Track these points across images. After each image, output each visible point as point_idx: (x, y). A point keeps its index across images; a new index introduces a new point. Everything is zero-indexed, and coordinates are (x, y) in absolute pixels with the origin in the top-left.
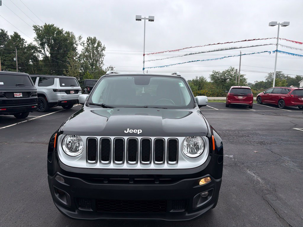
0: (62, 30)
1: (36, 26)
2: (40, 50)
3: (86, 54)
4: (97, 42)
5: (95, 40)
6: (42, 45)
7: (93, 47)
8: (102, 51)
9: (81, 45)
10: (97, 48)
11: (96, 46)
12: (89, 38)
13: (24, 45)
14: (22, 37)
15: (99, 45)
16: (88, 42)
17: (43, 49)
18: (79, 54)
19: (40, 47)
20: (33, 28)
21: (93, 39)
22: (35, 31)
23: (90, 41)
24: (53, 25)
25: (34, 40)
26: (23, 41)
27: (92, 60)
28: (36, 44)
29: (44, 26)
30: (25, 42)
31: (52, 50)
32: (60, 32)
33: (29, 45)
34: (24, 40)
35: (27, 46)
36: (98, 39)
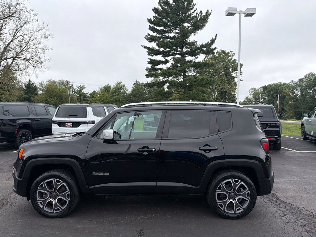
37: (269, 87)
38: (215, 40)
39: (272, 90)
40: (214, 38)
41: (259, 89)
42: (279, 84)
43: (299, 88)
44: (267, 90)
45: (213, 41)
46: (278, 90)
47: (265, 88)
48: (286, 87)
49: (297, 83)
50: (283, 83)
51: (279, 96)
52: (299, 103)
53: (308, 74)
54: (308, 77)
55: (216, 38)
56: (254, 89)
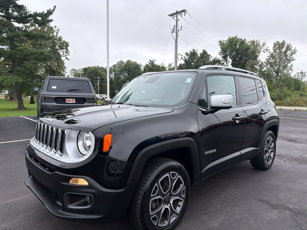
0: (245, 39)
1: (221, 41)
2: (223, 62)
3: (270, 61)
4: (286, 46)
5: (283, 43)
6: (225, 57)
7: (281, 52)
8: (292, 55)
9: (264, 52)
10: (285, 52)
11: (284, 50)
12: (276, 43)
13: (210, 60)
14: (208, 53)
15: (288, 48)
16: (274, 47)
17: (226, 61)
18: (261, 62)
19: (224, 60)
20: (219, 43)
21: (281, 43)
22: (220, 46)
23: (277, 46)
24: (237, 37)
25: (219, 54)
26: (209, 57)
27: (278, 67)
28: (220, 57)
29: (228, 40)
30: (210, 57)
31: (233, 61)
32: (243, 42)
33: (214, 60)
34: (210, 55)
35: (212, 60)
36: (287, 42)
37: (89, 70)
38: (53, 12)
39: (92, 72)
40: (52, 9)
41: (79, 71)
42: (97, 67)
43: (113, 73)
44: (88, 72)
45: (50, 13)
46: (97, 72)
47: (85, 70)
48: (103, 70)
49: (111, 68)
50: (100, 66)
51: (98, 78)
52: (114, 85)
53: (119, 61)
54: (120, 64)
55: (54, 10)
56: (75, 70)
